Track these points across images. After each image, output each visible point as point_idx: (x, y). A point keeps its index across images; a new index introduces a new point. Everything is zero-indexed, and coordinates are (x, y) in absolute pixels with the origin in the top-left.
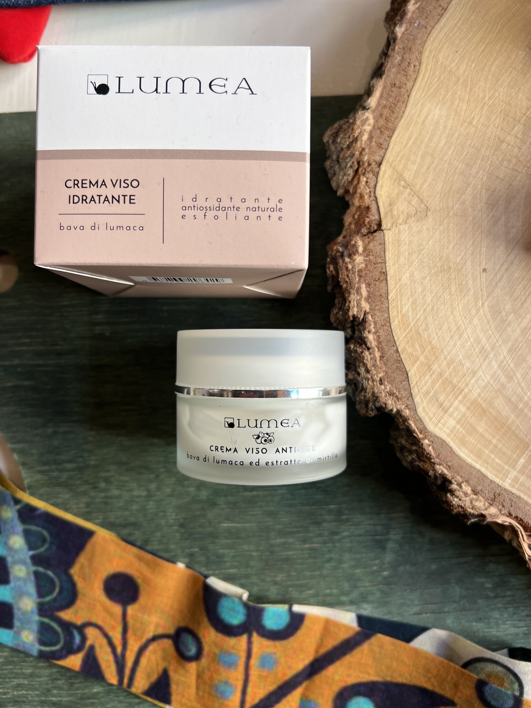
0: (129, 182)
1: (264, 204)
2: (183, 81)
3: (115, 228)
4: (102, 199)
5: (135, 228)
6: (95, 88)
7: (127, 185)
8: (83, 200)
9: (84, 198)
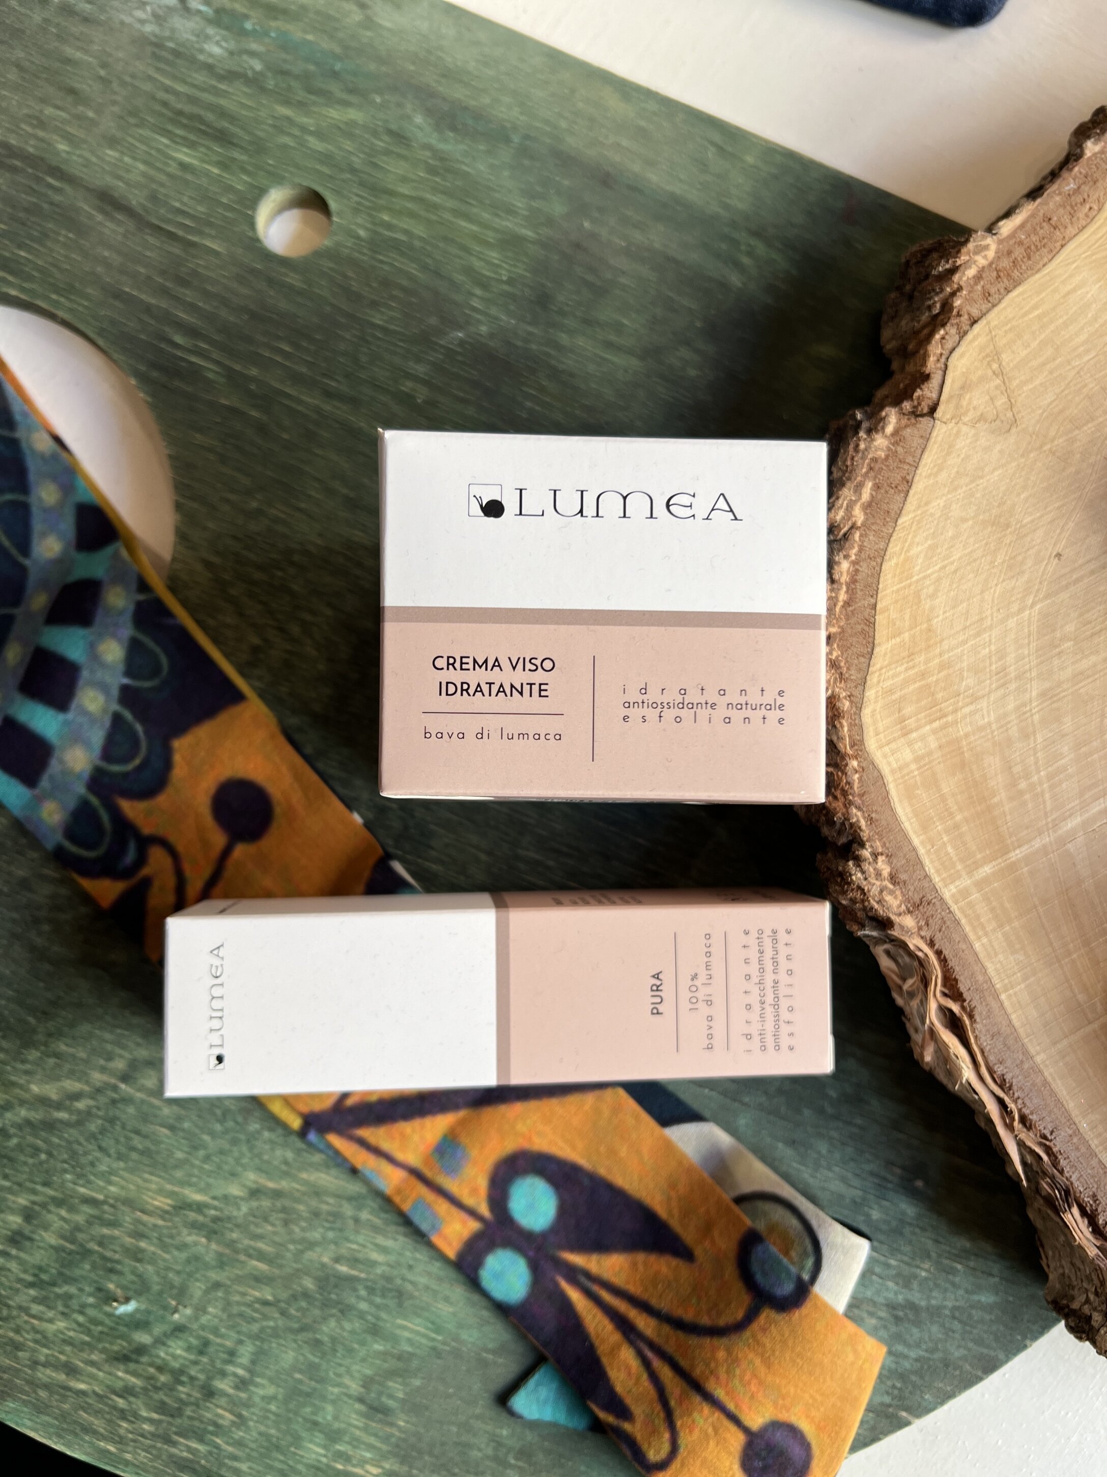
0: (538, 662)
1: (754, 698)
2: (625, 498)
3: (516, 736)
4: (495, 689)
5: (548, 737)
6: (481, 506)
7: (534, 668)
8: (462, 690)
9: (465, 687)
